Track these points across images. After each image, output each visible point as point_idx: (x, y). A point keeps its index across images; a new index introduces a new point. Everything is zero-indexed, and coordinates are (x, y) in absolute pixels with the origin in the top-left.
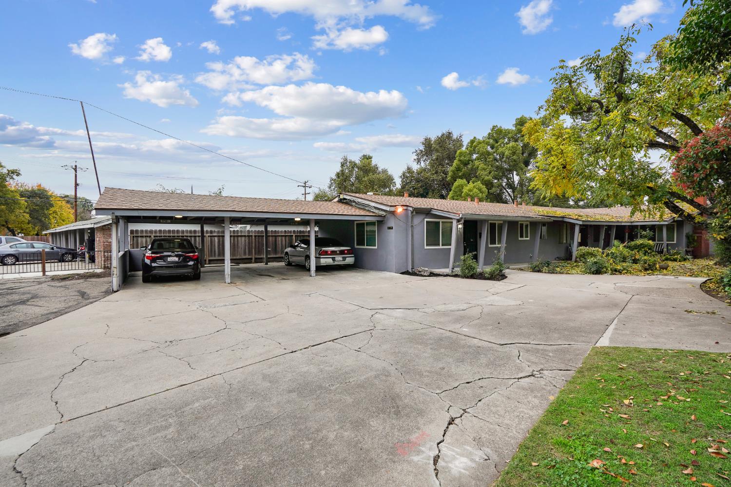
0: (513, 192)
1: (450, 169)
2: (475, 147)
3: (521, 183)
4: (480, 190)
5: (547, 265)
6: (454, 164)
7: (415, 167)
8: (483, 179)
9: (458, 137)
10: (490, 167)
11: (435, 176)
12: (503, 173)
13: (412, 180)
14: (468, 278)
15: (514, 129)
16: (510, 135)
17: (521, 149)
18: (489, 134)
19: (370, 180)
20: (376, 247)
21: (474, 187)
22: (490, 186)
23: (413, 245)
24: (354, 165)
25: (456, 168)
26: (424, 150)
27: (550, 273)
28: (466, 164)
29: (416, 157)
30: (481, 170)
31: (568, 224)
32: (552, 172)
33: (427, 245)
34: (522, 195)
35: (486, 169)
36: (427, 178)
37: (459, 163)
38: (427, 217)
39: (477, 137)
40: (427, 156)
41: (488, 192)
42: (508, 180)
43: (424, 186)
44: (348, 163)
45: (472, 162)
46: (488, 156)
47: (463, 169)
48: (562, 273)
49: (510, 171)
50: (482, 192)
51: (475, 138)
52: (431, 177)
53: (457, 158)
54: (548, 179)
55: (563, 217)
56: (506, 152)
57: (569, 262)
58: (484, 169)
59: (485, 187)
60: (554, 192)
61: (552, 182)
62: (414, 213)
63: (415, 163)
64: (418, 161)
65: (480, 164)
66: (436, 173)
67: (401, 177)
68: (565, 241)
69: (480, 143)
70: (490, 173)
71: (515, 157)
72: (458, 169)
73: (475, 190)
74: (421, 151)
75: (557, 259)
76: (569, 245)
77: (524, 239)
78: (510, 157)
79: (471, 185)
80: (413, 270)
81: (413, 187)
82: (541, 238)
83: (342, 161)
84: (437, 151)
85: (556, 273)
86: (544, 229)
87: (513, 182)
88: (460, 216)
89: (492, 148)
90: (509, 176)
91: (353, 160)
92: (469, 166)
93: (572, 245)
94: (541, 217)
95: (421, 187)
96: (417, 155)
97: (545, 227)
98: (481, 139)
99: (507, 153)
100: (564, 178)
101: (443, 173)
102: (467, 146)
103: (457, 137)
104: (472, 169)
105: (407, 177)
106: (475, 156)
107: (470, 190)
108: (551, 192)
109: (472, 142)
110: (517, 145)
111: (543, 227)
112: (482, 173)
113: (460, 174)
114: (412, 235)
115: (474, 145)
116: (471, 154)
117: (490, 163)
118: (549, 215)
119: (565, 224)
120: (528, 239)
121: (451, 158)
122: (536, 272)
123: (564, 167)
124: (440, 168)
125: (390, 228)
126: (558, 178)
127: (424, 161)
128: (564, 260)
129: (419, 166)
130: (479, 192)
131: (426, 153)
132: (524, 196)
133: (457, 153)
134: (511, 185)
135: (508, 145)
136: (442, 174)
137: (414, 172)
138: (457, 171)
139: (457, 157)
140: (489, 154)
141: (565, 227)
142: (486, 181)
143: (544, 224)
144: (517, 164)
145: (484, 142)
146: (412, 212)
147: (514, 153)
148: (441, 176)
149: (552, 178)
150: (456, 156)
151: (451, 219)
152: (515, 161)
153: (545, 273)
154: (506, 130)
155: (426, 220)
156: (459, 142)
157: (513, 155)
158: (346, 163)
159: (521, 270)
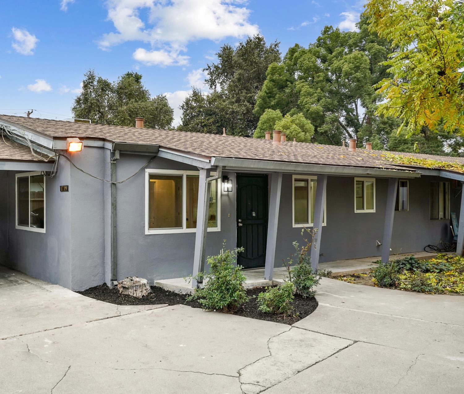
0: (356, 132)
1: (258, 96)
2: (297, 59)
3: (370, 119)
4: (302, 127)
5: (408, 266)
6: (264, 87)
7: (206, 92)
8: (308, 110)
9: (273, 46)
10: (319, 90)
11: (235, 107)
12: (341, 101)
13: (200, 111)
14: (220, 310)
15: (358, 31)
16: (351, 42)
17: (369, 61)
18: (319, 40)
19: (130, 111)
20: (43, 231)
21: (293, 122)
22: (319, 121)
23: (115, 227)
24: (105, 86)
25: (267, 94)
26: (220, 66)
27: (415, 291)
28: (282, 87)
29: (208, 77)
30: (305, 95)
31: (447, 183)
32: (418, 83)
33: (151, 227)
34: (370, 136)
35: (313, 93)
36: (223, 109)
37: (271, 84)
38: (151, 165)
39: (301, 45)
40: (226, 76)
41: (316, 130)
42: (348, 114)
43: (218, 122)
44: (95, 83)
45: (292, 83)
46: (317, 73)
47: (278, 95)
48: (442, 293)
49: (351, 97)
50: (305, 131)
51: (297, 45)
52: (229, 108)
53: (268, 78)
54: (411, 95)
55: (439, 170)
56: (345, 66)
57: (450, 255)
58: (310, 94)
59: (309, 121)
60: (422, 123)
61: (418, 102)
62: (117, 156)
63: (208, 86)
64: (212, 83)
65: (303, 86)
66: (238, 101)
67: (183, 107)
68: (441, 214)
69: (304, 52)
70: (318, 100)
71: (358, 74)
72: (270, 94)
73: (294, 126)
74: (217, 67)
75: (427, 249)
76: (448, 223)
77: (366, 211)
78: (351, 74)
79: (288, 118)
80: (115, 283)
81: (201, 123)
82: (397, 209)
83: (86, 78)
84: (241, 67)
85: (430, 292)
86: (404, 191)
87: (357, 115)
88: (212, 163)
89: (324, 61)
90: (349, 106)
91: (104, 78)
92: (287, 91)
93: (455, 223)
94: (397, 168)
95: (214, 123)
96: (211, 74)
97: (405, 188)
98: (307, 48)
99: (346, 68)
100: (441, 94)
101: (248, 102)
102: (285, 58)
103: (271, 47)
104: (291, 95)
105: (193, 108)
106: (297, 75)
107: (286, 127)
108: (416, 122)
109: (292, 51)
110: (362, 56)
111: (401, 188)
112: (306, 100)
113: (273, 103)
114: (114, 206)
115: (295, 55)
116: (291, 71)
117: (320, 84)
118: (413, 164)
119: (442, 184)
120: (373, 211)
121: (260, 78)
122: (385, 286)
123: (442, 73)
124: (244, 94)
125: (64, 189)
126: (431, 95)
127: (221, 84)
128: (439, 251)
129: (212, 91)
130: (300, 130)
131: (224, 71)
132: (372, 138)
133: (269, 69)
134: (352, 121)
135: (348, 56)
136: (246, 103)
137: (203, 99)
138: (269, 97)
139: (268, 74)
140: (317, 70)
141: (441, 189)
142: (312, 113)
143: (403, 182)
144: (362, 86)
145: (310, 51)
146: (113, 154)
147: (357, 68)
148: (245, 106)
149: (418, 93)
150: (266, 73)
151: (196, 169)
152: (358, 81)
153: (406, 289)
154: (347, 33)
155: (148, 171)
156: (273, 54)
157: (356, 72)
158: (92, 82)
159: (356, 277)
